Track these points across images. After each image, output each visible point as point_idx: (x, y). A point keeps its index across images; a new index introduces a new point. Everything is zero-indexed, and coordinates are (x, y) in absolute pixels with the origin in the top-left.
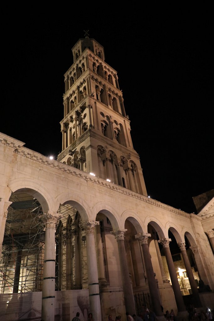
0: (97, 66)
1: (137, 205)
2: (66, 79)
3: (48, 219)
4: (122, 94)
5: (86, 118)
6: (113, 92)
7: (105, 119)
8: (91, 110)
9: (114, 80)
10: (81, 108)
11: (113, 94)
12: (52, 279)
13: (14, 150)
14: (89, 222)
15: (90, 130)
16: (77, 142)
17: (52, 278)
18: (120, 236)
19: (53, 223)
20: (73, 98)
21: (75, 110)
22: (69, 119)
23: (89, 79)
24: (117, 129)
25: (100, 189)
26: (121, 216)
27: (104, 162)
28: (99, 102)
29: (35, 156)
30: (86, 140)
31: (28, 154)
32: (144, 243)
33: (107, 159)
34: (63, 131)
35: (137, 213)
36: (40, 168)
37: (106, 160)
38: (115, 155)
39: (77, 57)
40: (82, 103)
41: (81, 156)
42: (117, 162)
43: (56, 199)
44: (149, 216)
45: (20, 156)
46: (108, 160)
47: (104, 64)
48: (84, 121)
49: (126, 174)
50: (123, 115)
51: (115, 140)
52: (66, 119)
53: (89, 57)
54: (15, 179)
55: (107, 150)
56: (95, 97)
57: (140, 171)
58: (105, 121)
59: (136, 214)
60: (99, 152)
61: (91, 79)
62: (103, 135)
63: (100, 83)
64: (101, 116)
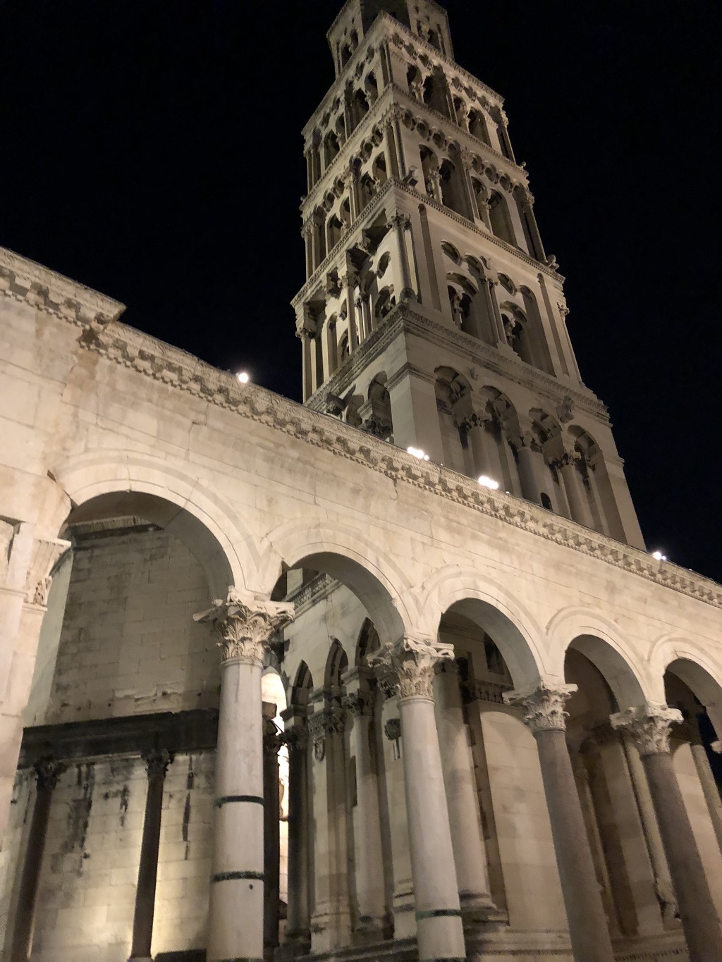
0: (424, 78)
1: (612, 588)
2: (308, 145)
3: (231, 621)
4: (527, 178)
5: (388, 270)
6: (491, 172)
7: (464, 270)
8: (407, 234)
9: (492, 128)
10: (367, 233)
11: (491, 180)
12: (251, 881)
13: (77, 332)
14: (410, 642)
15: (403, 308)
16: (357, 364)
17: (250, 875)
18: (545, 711)
19: (251, 639)
20: (336, 210)
21: (345, 248)
22: (325, 282)
23: (393, 125)
24: (513, 307)
25: (451, 516)
26: (548, 628)
27: (463, 430)
28: (434, 203)
29: (170, 367)
30: (390, 348)
31: (142, 355)
32: (652, 747)
33: (474, 417)
34: (305, 330)
35: (616, 621)
36: (193, 416)
37: (472, 423)
38: (509, 405)
39: (347, 55)
40: (370, 216)
41: (371, 412)
42: (518, 431)
43: (266, 543)
44: (666, 638)
45: (108, 362)
46: (478, 422)
47: (451, 72)
48: (381, 283)
49: (556, 480)
50: (535, 256)
51: (505, 349)
52: (314, 286)
53: (391, 45)
54: (87, 450)
55: (476, 385)
56: (421, 187)
57: (615, 469)
58: (461, 279)
59: (609, 625)
60: (444, 395)
61: (402, 126)
62: (457, 329)
63: (439, 138)
64: (447, 260)
